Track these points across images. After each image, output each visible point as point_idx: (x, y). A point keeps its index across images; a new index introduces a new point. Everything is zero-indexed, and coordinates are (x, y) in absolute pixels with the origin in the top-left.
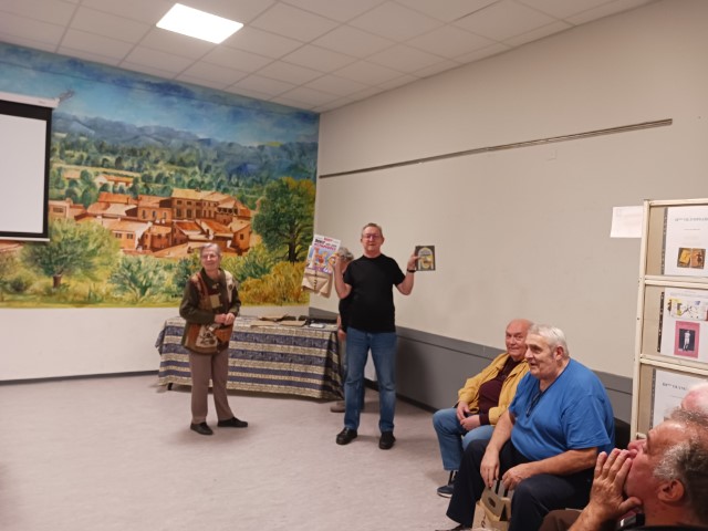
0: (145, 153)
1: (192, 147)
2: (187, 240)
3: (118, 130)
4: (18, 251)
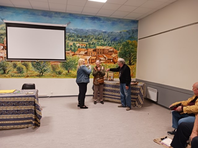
0: (89, 37)
1: (101, 34)
2: (101, 60)
3: (82, 31)
4: (59, 64)
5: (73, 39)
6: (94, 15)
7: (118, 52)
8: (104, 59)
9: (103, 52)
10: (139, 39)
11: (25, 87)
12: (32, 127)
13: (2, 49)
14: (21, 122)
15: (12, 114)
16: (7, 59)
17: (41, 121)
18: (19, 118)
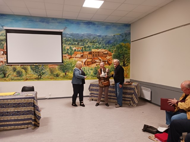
0: (84, 40)
1: (96, 38)
2: (96, 62)
3: (78, 35)
4: (57, 67)
5: (70, 43)
6: (89, 20)
7: (112, 54)
8: (100, 61)
9: (98, 54)
10: (132, 42)
11: (24, 89)
12: (31, 128)
13: (2, 55)
14: (21, 122)
15: (13, 115)
16: (7, 63)
17: (40, 121)
18: (19, 118)
